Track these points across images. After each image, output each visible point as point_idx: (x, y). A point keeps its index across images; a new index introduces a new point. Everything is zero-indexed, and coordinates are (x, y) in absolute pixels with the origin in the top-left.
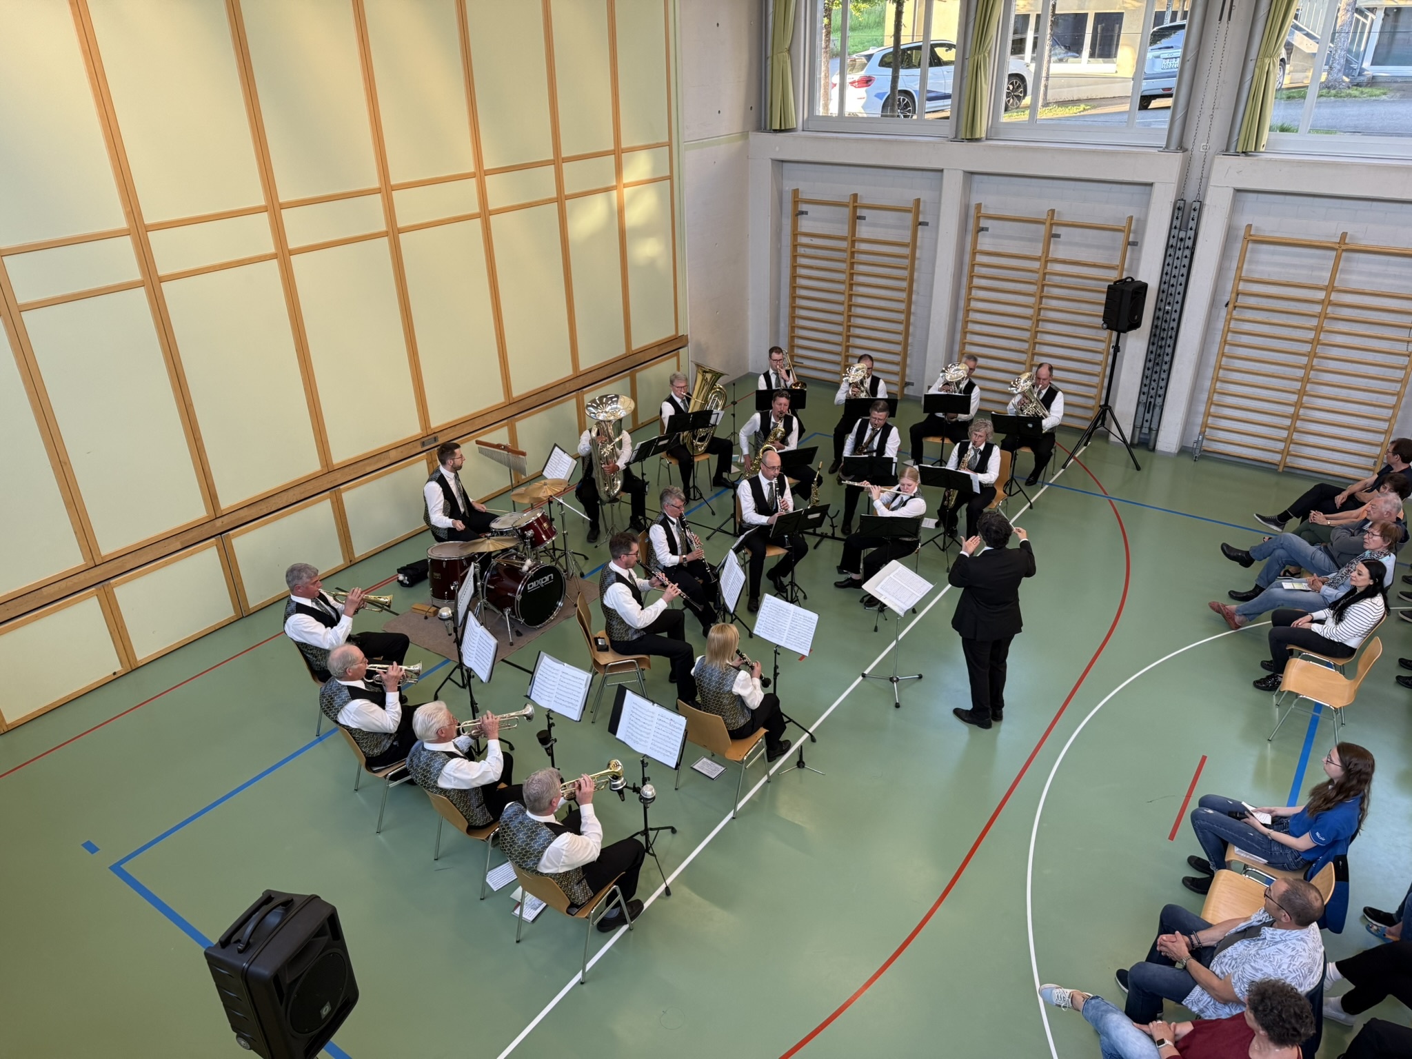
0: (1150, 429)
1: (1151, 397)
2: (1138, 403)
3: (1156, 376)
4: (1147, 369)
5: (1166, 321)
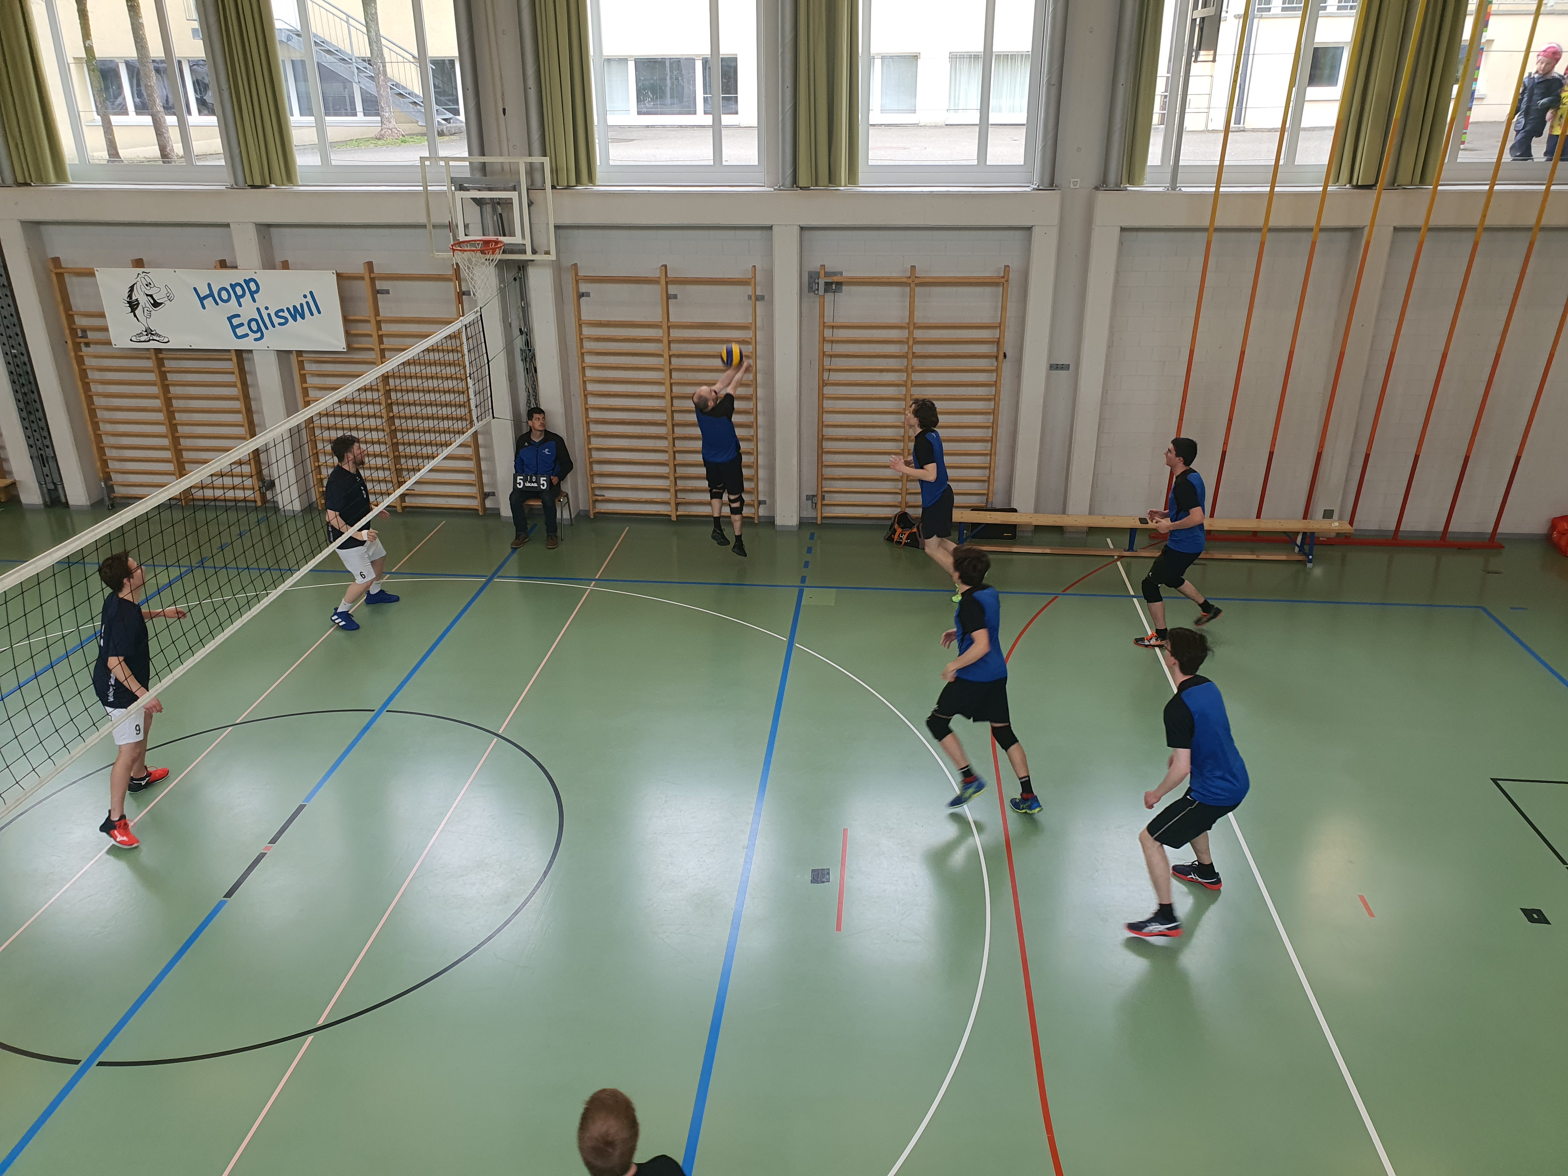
0: (55, 484)
1: (40, 449)
2: (31, 457)
3: (34, 426)
4: (23, 419)
5: (18, 366)
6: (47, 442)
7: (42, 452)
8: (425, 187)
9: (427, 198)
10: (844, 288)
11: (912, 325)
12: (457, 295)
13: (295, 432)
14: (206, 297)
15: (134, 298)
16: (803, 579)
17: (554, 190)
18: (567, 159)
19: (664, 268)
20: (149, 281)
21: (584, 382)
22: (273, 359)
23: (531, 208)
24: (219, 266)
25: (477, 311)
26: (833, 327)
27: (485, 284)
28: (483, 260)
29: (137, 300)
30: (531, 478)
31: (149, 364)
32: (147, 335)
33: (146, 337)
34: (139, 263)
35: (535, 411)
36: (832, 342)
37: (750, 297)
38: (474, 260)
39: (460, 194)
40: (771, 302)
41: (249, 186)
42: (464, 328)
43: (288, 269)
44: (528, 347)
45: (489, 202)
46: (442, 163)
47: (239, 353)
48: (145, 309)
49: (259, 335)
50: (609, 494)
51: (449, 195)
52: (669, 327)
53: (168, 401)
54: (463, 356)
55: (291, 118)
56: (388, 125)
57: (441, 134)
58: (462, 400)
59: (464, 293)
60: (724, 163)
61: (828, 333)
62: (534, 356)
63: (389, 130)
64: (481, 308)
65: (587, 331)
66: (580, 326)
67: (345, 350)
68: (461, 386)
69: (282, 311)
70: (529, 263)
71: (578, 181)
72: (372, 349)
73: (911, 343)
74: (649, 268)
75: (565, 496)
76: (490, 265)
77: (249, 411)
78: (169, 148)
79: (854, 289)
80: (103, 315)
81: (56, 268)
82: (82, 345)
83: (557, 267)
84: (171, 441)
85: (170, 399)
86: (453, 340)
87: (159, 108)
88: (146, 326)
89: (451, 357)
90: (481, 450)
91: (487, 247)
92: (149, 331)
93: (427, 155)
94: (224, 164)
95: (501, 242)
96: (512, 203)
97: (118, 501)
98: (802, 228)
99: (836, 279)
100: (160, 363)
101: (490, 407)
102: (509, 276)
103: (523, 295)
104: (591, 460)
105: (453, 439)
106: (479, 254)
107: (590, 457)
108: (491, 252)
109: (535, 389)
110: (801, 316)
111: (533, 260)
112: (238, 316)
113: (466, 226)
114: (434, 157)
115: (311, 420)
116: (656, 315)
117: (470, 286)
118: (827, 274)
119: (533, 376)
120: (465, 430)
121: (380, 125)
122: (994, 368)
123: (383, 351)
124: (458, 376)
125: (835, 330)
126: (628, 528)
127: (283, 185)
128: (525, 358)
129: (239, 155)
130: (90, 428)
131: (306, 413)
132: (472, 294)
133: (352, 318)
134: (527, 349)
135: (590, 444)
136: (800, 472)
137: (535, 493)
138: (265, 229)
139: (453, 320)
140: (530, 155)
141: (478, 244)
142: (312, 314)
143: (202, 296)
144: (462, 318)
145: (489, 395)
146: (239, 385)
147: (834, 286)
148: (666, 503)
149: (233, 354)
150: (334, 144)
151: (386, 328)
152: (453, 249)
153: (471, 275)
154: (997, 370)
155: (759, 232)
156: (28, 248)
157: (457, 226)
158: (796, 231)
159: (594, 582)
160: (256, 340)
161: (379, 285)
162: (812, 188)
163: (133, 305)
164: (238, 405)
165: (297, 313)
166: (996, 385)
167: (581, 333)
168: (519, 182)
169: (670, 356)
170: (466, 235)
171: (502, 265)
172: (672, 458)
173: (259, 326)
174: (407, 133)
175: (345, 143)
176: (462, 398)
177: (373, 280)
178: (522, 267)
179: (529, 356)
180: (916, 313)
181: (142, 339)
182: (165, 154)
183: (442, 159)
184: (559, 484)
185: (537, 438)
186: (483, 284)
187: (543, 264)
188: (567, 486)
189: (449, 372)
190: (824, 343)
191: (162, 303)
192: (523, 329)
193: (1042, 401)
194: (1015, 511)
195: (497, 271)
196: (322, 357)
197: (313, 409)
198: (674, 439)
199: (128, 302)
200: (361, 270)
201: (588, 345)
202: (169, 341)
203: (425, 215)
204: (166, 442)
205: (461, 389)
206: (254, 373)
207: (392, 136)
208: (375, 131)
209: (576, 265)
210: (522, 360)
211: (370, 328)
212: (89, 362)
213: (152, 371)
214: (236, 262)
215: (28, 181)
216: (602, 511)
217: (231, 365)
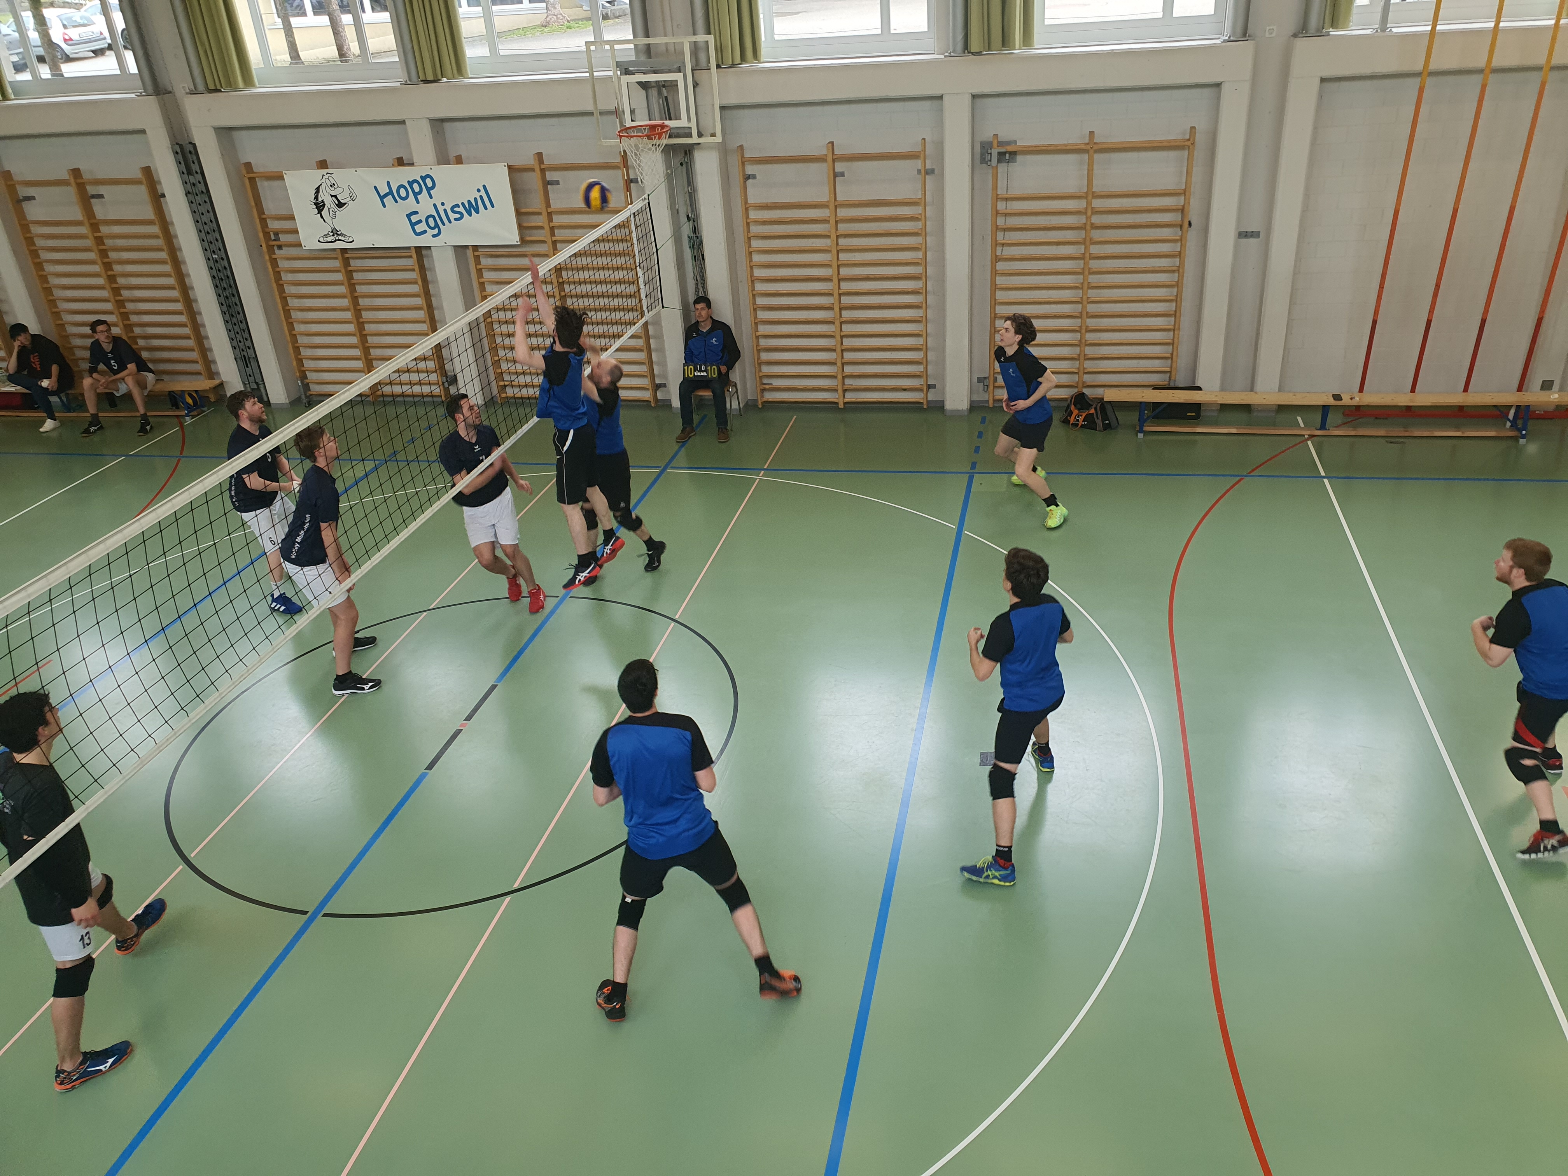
0: (256, 383)
1: (243, 350)
2: (235, 359)
3: (236, 328)
4: (226, 322)
5: (219, 270)
6: (248, 343)
7: (245, 353)
8: (591, 72)
9: (594, 85)
10: (1019, 158)
11: (1089, 195)
12: (625, 182)
13: (473, 326)
14: (386, 195)
15: (320, 199)
16: (974, 465)
17: (719, 70)
18: (731, 37)
19: (830, 145)
20: (333, 181)
21: (751, 267)
22: (450, 254)
23: (697, 89)
24: (396, 164)
25: (645, 198)
26: (1006, 199)
27: (652, 170)
28: (650, 146)
29: (323, 201)
30: (700, 368)
31: (336, 264)
32: (333, 235)
33: (333, 237)
34: (323, 165)
35: (704, 300)
36: (1006, 215)
37: (919, 171)
38: (640, 146)
39: (626, 79)
40: (942, 175)
41: (422, 81)
42: (632, 216)
43: (462, 164)
44: (696, 234)
45: (655, 85)
46: (607, 47)
47: (418, 249)
48: (331, 210)
49: (436, 231)
50: (776, 383)
51: (615, 80)
52: (836, 207)
53: (355, 300)
54: (632, 245)
55: (460, 10)
56: (553, 11)
57: (606, 17)
58: (632, 290)
59: (632, 181)
60: (892, 31)
61: (1001, 206)
62: (701, 242)
63: (554, 17)
64: (648, 195)
65: (753, 214)
66: (747, 209)
67: (519, 243)
68: (631, 275)
69: (457, 206)
70: (695, 147)
71: (743, 59)
72: (544, 242)
73: (1089, 213)
74: (815, 145)
75: (734, 385)
76: (656, 150)
77: (430, 308)
78: (345, 47)
79: (1029, 158)
80: (292, 218)
81: (248, 173)
82: (275, 248)
83: (724, 150)
84: (359, 339)
85: (357, 297)
86: (622, 230)
87: (335, 6)
88: (332, 226)
89: (620, 247)
90: (652, 341)
91: (653, 132)
92: (335, 231)
93: (593, 39)
94: (398, 60)
95: (667, 126)
96: (677, 86)
97: (315, 399)
98: (974, 96)
99: (1010, 148)
100: (346, 262)
101: (660, 296)
102: (675, 161)
103: (690, 181)
104: (758, 349)
105: (624, 330)
106: (645, 140)
107: (758, 345)
108: (657, 137)
109: (703, 276)
110: (973, 189)
111: (699, 144)
112: (416, 213)
113: (632, 112)
114: (599, 41)
115: (488, 314)
116: (823, 195)
117: (638, 173)
118: (1000, 144)
119: (701, 264)
120: (636, 321)
121: (546, 11)
122: (1178, 238)
123: (554, 243)
124: (629, 266)
125: (1009, 203)
126: (795, 417)
127: (454, 78)
128: (693, 246)
129: (411, 50)
130: (286, 328)
131: (484, 307)
132: (640, 181)
133: (523, 210)
134: (694, 235)
135: (758, 331)
136: (971, 353)
137: (703, 383)
138: (438, 124)
139: (621, 209)
140: (694, 34)
141: (645, 129)
142: (486, 208)
143: (382, 195)
144: (630, 206)
145: (658, 284)
146: (420, 282)
147: (1007, 155)
148: (834, 390)
149: (413, 250)
150: (501, 34)
151: (558, 220)
152: (621, 137)
153: (638, 162)
154: (1181, 240)
155: (927, 103)
156: (222, 155)
157: (623, 111)
158: (967, 99)
159: (762, 472)
160: (434, 236)
161: (550, 176)
162: (985, 53)
163: (320, 207)
164: (419, 301)
165: (472, 208)
166: (1180, 256)
167: (747, 217)
168: (684, 63)
169: (837, 237)
170: (632, 121)
171: (669, 150)
172: (840, 344)
173: (436, 223)
174: (572, 18)
175: (512, 32)
176: (632, 289)
177: (543, 171)
178: (688, 151)
179: (697, 243)
180: (1095, 182)
181: (329, 239)
182: (342, 53)
183: (608, 42)
184: (728, 372)
185: (705, 328)
186: (650, 170)
187: (710, 147)
188: (735, 375)
189: (619, 262)
190: (997, 216)
191: (346, 203)
192: (690, 216)
193: (1229, 271)
194: (1199, 389)
195: (663, 155)
196: (498, 251)
197: (490, 302)
198: (841, 323)
199: (315, 204)
200: (531, 162)
201: (755, 229)
202: (353, 241)
203: (591, 101)
204: (354, 340)
205: (631, 280)
206: (433, 270)
207: (558, 22)
208: (541, 18)
209: (741, 146)
210: (690, 247)
211: (541, 220)
212: (283, 264)
213: (339, 271)
214: (413, 160)
215: (219, 87)
216: (770, 400)
217: (411, 262)
